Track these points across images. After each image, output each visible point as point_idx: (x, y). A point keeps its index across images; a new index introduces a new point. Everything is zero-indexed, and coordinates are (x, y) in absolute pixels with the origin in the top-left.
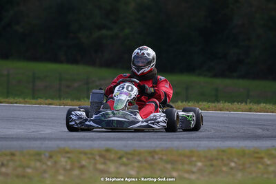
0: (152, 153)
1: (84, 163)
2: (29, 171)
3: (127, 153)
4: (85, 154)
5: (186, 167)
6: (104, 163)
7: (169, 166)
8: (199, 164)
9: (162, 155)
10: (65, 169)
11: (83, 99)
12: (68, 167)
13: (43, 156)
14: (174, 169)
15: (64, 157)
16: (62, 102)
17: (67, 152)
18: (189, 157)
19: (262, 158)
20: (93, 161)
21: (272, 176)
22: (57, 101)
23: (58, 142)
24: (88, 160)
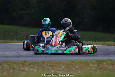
0: (43, 63)
1: (15, 67)
3: (33, 63)
4: (15, 63)
5: (58, 68)
6: (24, 67)
7: (50, 68)
8: (63, 67)
9: (48, 63)
10: (7, 70)
11: (15, 40)
12: (8, 69)
14: (53, 69)
15: (6, 65)
16: (6, 41)
17: (8, 62)
18: (59, 64)
19: (89, 64)
20: (18, 66)
21: (93, 72)
22: (3, 41)
23: (4, 58)
24: (16, 66)
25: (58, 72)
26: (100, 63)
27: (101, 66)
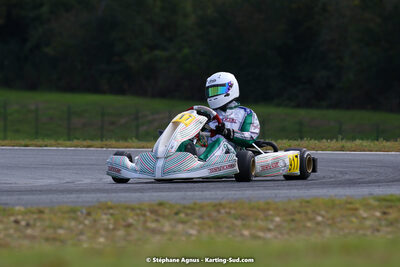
0: (218, 207)
1: (131, 221)
2: (61, 231)
3: (185, 207)
4: (133, 209)
5: (261, 223)
6: (157, 221)
7: (238, 223)
8: (277, 219)
9: (231, 208)
10: (107, 229)
12: (111, 226)
13: (79, 213)
14: (244, 226)
15: (106, 214)
17: (111, 208)
18: (264, 210)
19: (356, 209)
20: (142, 218)
23: (98, 195)
24: (136, 218)
25: (261, 234)
26: (391, 207)
27: (393, 215)
